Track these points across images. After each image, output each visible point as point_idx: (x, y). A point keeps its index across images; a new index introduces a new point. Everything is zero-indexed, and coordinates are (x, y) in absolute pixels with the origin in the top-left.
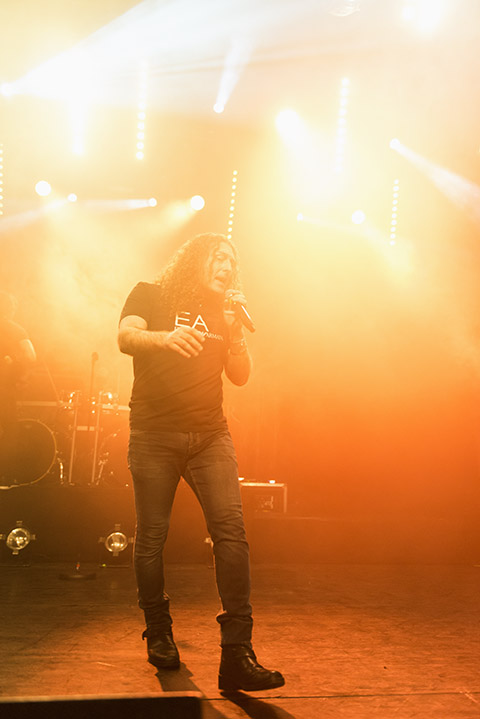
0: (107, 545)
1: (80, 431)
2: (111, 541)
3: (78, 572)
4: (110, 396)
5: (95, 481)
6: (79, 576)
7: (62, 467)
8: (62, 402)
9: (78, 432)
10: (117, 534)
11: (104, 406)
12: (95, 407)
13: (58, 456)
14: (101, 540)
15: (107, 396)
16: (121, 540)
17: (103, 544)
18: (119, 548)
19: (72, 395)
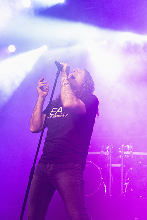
1: (113, 167)
4: (128, 147)
5: (123, 194)
7: (105, 187)
8: (103, 152)
11: (125, 153)
12: (120, 154)
13: (103, 180)
15: (127, 148)
19: (108, 148)
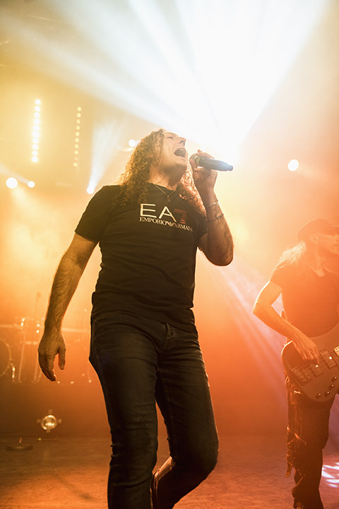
0: (42, 425)
2: (45, 422)
3: (20, 444)
5: (37, 379)
6: (20, 448)
7: (14, 370)
8: (16, 325)
9: (27, 346)
10: (50, 416)
12: (39, 328)
13: (12, 362)
14: (38, 421)
16: (52, 421)
17: (40, 424)
18: (51, 427)
19: (23, 320)
